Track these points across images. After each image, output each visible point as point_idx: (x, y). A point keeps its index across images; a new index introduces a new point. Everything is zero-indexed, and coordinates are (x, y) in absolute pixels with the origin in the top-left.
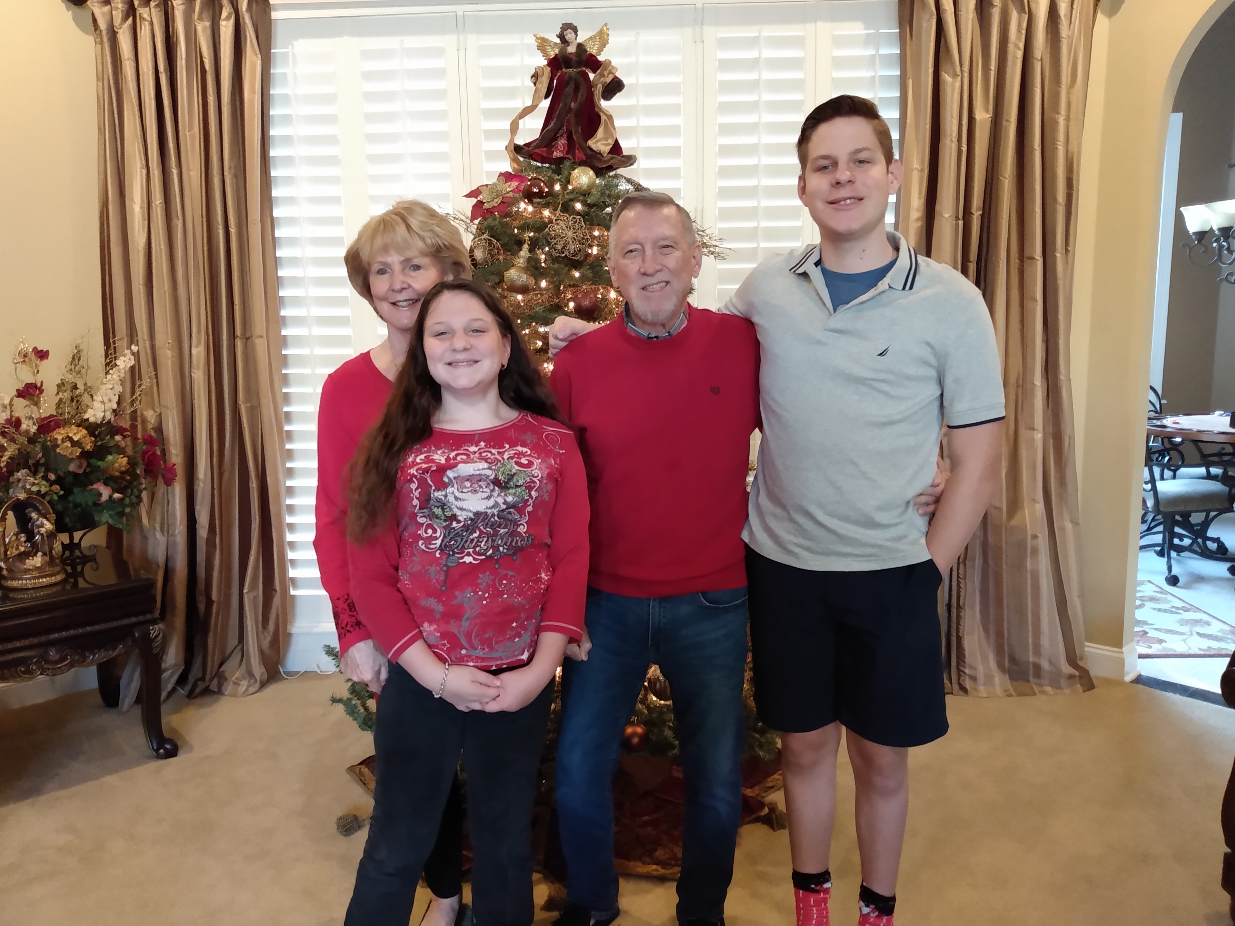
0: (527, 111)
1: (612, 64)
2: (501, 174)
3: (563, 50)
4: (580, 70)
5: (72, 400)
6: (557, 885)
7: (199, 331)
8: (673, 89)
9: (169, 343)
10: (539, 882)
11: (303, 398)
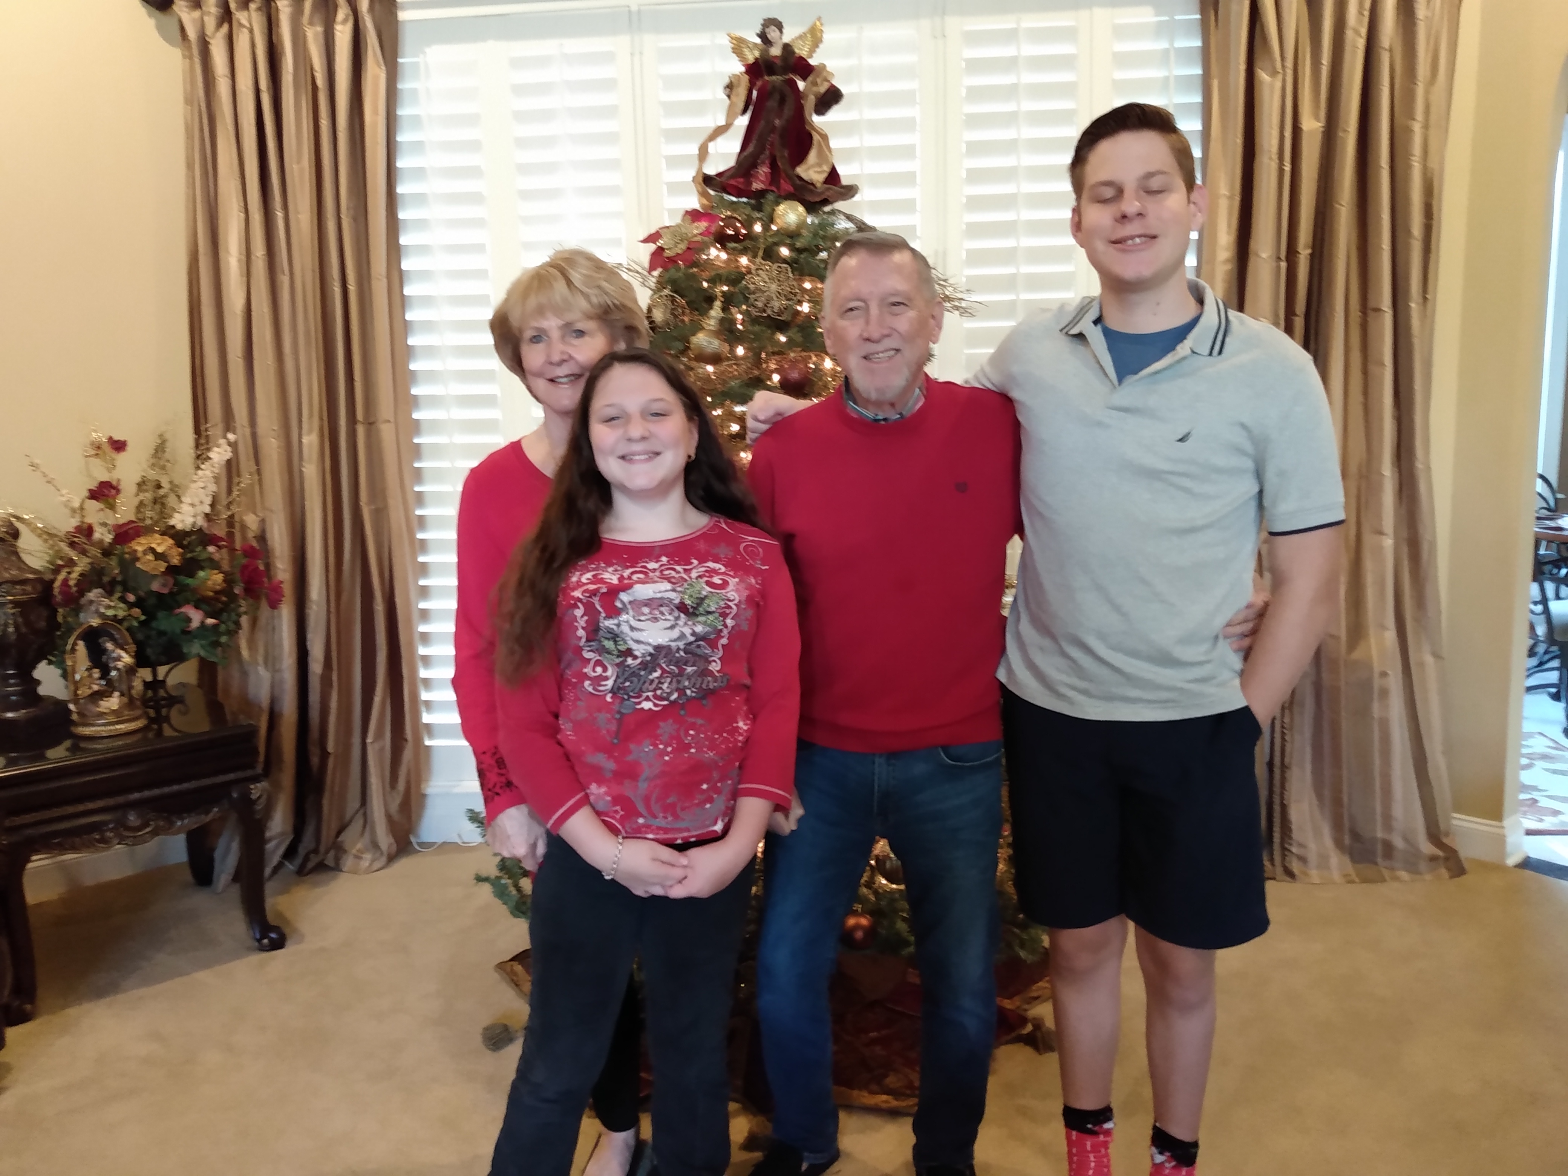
0: (719, 131)
1: (828, 69)
2: (687, 213)
3: (764, 53)
4: (787, 77)
5: (155, 501)
6: (760, 1119)
7: (311, 416)
8: (907, 98)
9: (274, 430)
10: (737, 1114)
11: (440, 498)
